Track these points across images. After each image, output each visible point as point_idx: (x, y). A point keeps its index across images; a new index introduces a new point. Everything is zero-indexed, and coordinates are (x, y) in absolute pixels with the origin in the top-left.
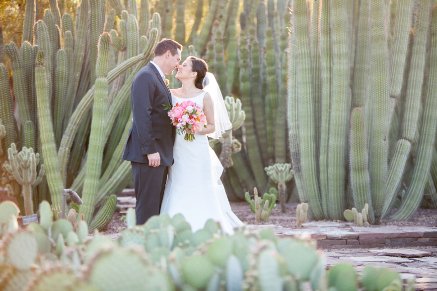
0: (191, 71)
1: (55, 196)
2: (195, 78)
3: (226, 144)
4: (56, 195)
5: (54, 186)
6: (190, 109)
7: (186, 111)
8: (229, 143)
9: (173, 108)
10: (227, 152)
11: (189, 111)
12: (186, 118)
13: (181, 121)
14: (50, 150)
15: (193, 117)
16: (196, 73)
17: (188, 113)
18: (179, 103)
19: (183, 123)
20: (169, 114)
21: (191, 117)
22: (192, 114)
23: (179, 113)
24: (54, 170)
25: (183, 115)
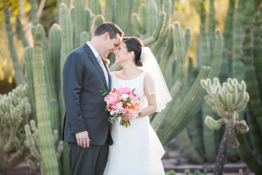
0: (127, 52)
1: (48, 172)
2: (134, 57)
3: (229, 125)
4: (50, 171)
5: (48, 163)
6: (125, 97)
7: (120, 99)
8: (232, 124)
9: (111, 93)
10: (230, 133)
11: (123, 99)
12: (119, 105)
13: (115, 108)
14: (45, 127)
15: (127, 105)
16: (133, 53)
17: (123, 101)
18: (117, 89)
19: (116, 111)
20: (106, 99)
21: (125, 106)
22: (126, 102)
23: (113, 100)
24: (48, 147)
25: (117, 102)
